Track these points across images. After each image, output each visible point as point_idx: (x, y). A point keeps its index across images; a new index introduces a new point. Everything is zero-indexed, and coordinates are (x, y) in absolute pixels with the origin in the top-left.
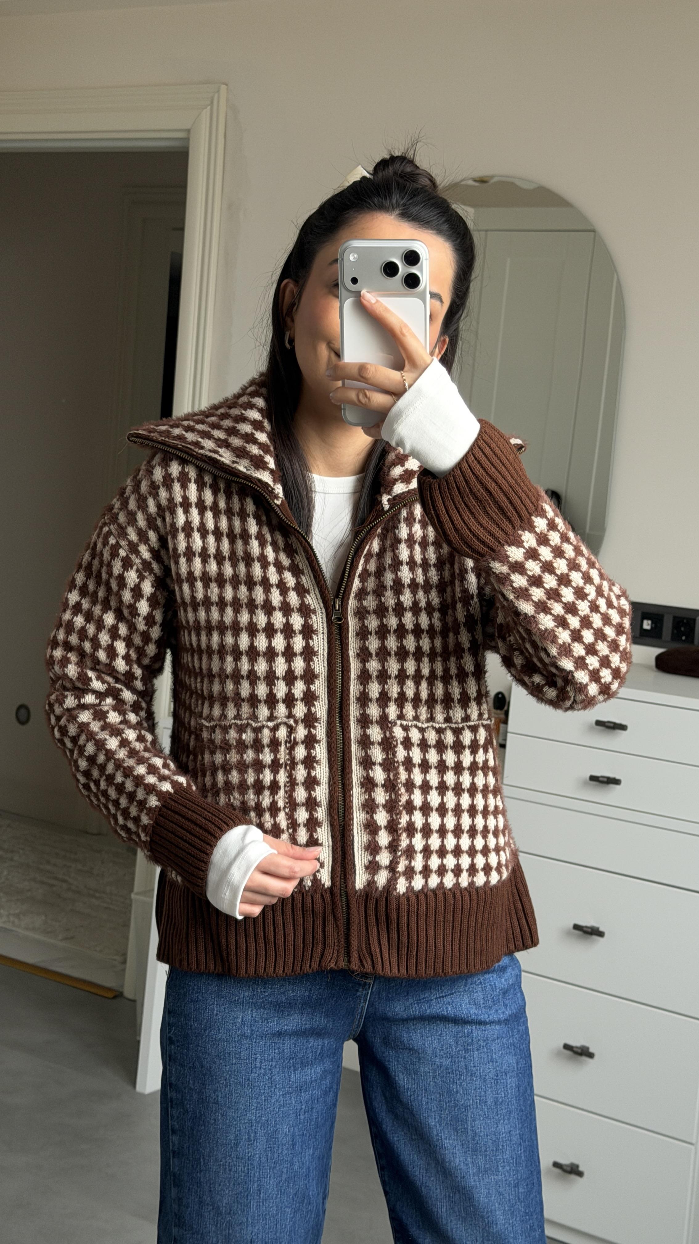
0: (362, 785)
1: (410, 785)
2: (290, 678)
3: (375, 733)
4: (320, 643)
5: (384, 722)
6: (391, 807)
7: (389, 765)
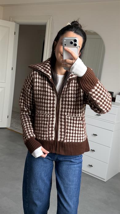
0: (60, 125)
1: (68, 126)
2: (50, 107)
3: (63, 117)
4: (55, 102)
5: (65, 115)
6: (64, 129)
7: (65, 122)
